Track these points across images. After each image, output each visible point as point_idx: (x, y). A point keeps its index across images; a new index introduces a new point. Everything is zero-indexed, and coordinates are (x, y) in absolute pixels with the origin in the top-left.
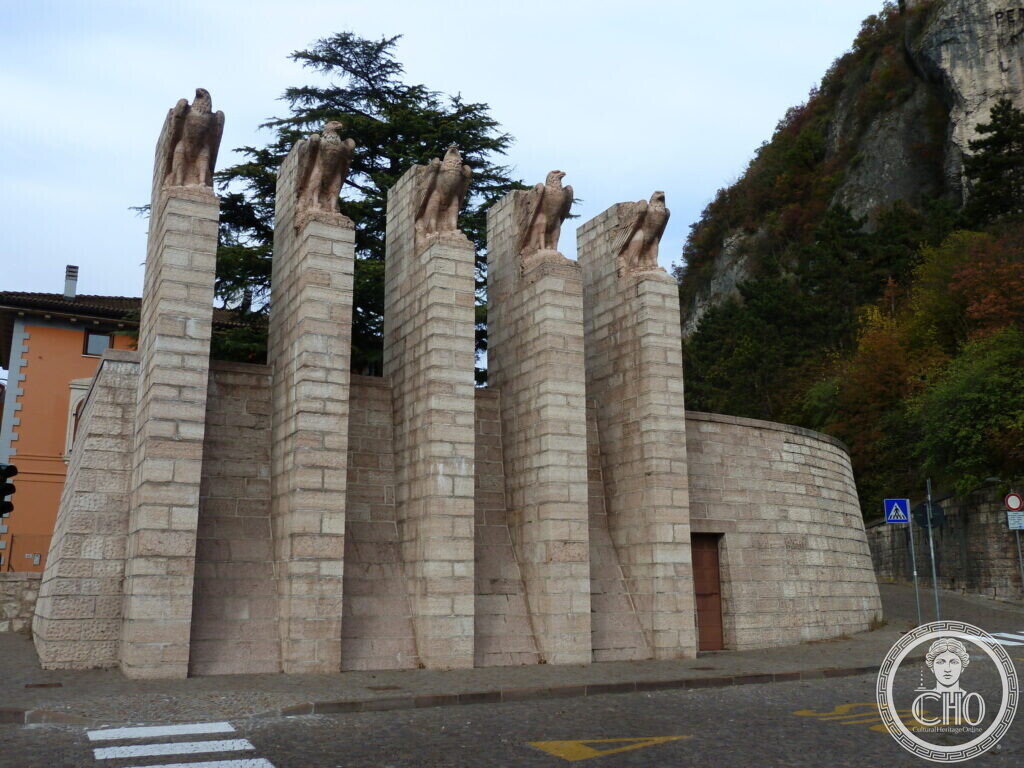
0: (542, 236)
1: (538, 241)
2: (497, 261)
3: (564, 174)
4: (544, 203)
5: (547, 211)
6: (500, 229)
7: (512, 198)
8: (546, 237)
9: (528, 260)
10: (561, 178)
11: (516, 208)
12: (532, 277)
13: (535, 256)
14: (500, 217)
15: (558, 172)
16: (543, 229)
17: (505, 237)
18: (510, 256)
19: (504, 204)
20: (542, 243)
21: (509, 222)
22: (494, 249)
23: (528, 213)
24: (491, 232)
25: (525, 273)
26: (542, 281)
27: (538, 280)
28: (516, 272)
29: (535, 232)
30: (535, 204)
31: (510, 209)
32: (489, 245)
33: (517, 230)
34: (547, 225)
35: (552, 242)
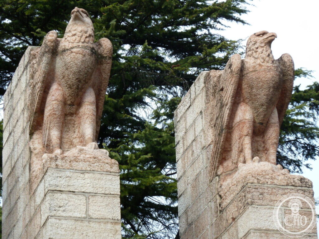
0: (247, 141)
1: (241, 151)
2: (189, 190)
3: (274, 36)
4: (244, 86)
6: (190, 138)
7: (203, 85)
8: (253, 142)
9: (227, 183)
10: (269, 43)
11: (208, 101)
12: (232, 211)
14: (190, 118)
15: (264, 34)
16: (247, 129)
17: (197, 148)
18: (204, 179)
19: (193, 97)
20: (248, 152)
21: (201, 124)
22: (184, 172)
23: (222, 106)
24: (181, 144)
25: (224, 204)
26: (244, 215)
27: (241, 214)
28: (212, 204)
29: (236, 135)
30: (230, 90)
31: (200, 104)
32: (179, 165)
33: (211, 136)
34: (254, 122)
35: (266, 150)
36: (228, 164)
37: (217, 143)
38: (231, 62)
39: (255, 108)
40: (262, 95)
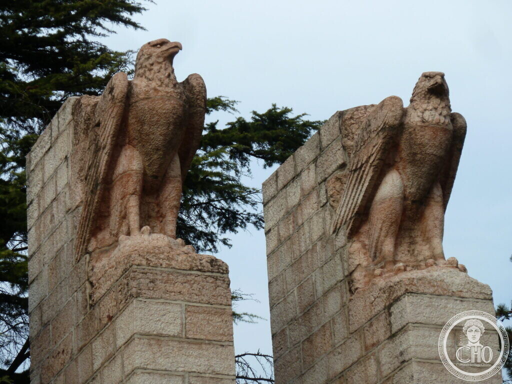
0: (133, 203)
1: (124, 217)
2: (46, 273)
3: (177, 48)
4: (132, 120)
5: (142, 141)
6: (49, 195)
7: (70, 117)
8: (142, 204)
9: (102, 264)
10: (170, 58)
11: (76, 142)
12: (107, 306)
13: (116, 253)
14: (50, 166)
15: (163, 43)
16: (133, 184)
17: (59, 212)
18: (68, 257)
19: (54, 134)
20: (134, 218)
21: (65, 176)
22: (39, 247)
23: (97, 150)
24: (35, 205)
25: (97, 296)
26: (126, 313)
27: (121, 311)
28: (80, 295)
29: (117, 193)
30: (109, 126)
31: (65, 145)
32: (32, 234)
33: (79, 193)
34: (145, 174)
35: (161, 216)
36: (105, 236)
37: (88, 204)
38: (113, 84)
39: (146, 155)
40: (158, 135)
